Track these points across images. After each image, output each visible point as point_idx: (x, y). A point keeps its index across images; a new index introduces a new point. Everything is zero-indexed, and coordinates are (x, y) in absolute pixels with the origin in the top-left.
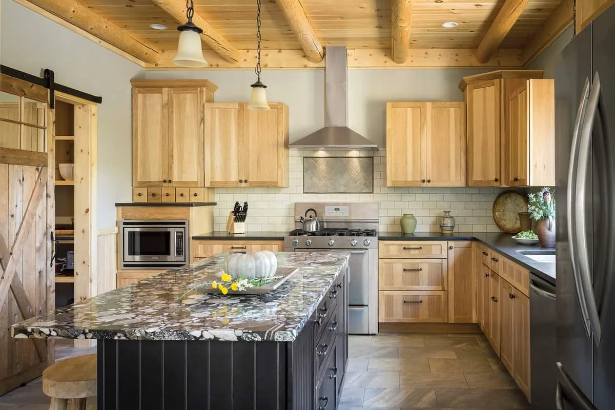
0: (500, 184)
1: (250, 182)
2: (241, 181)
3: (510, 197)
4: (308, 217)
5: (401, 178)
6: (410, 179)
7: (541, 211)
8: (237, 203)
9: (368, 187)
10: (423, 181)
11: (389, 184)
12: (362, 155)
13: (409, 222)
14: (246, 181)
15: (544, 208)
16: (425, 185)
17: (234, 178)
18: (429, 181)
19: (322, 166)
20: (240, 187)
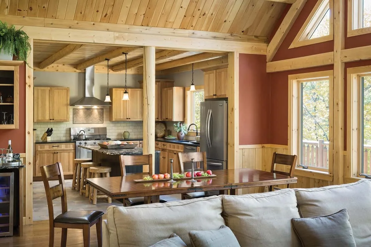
0: (159, 119)
1: (55, 120)
2: (51, 120)
3: (158, 124)
4: (81, 134)
5: (118, 117)
6: (122, 118)
7: (179, 129)
8: (49, 128)
9: (101, 121)
10: (127, 119)
11: (114, 120)
12: (98, 108)
13: (127, 134)
14: (53, 119)
15: (180, 128)
16: (128, 120)
17: (47, 118)
18: (130, 119)
19: (81, 113)
20: (51, 122)
